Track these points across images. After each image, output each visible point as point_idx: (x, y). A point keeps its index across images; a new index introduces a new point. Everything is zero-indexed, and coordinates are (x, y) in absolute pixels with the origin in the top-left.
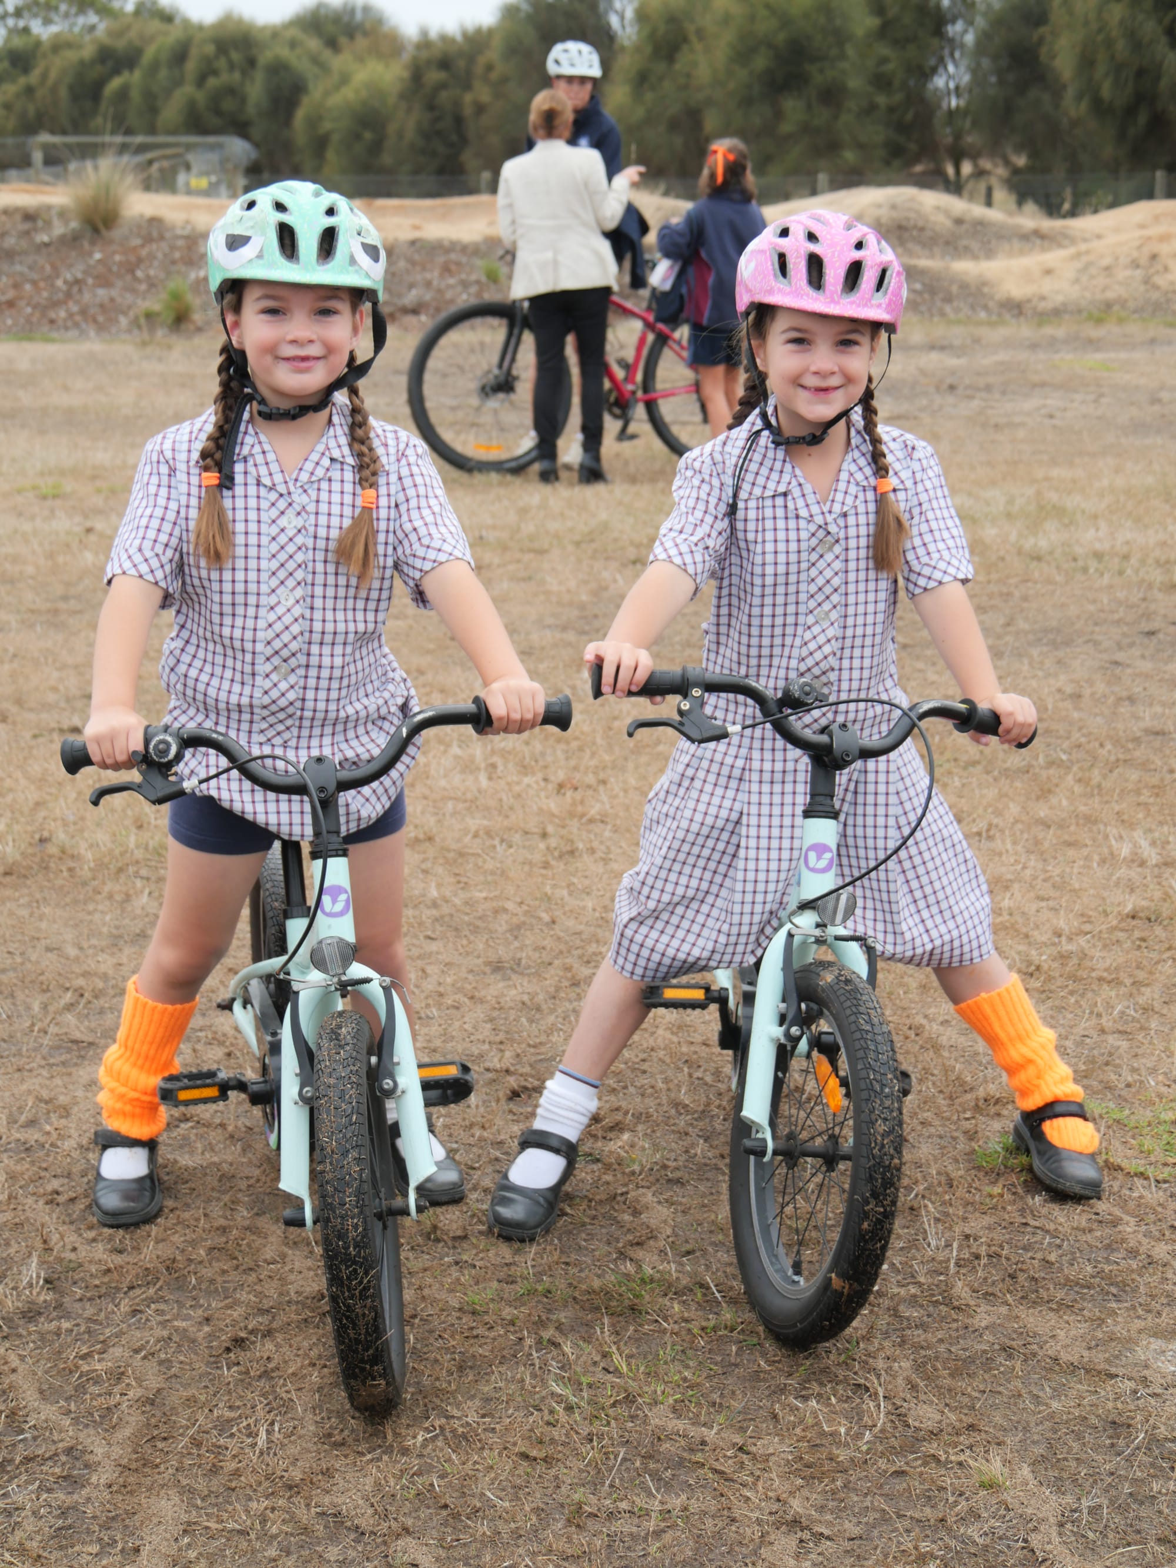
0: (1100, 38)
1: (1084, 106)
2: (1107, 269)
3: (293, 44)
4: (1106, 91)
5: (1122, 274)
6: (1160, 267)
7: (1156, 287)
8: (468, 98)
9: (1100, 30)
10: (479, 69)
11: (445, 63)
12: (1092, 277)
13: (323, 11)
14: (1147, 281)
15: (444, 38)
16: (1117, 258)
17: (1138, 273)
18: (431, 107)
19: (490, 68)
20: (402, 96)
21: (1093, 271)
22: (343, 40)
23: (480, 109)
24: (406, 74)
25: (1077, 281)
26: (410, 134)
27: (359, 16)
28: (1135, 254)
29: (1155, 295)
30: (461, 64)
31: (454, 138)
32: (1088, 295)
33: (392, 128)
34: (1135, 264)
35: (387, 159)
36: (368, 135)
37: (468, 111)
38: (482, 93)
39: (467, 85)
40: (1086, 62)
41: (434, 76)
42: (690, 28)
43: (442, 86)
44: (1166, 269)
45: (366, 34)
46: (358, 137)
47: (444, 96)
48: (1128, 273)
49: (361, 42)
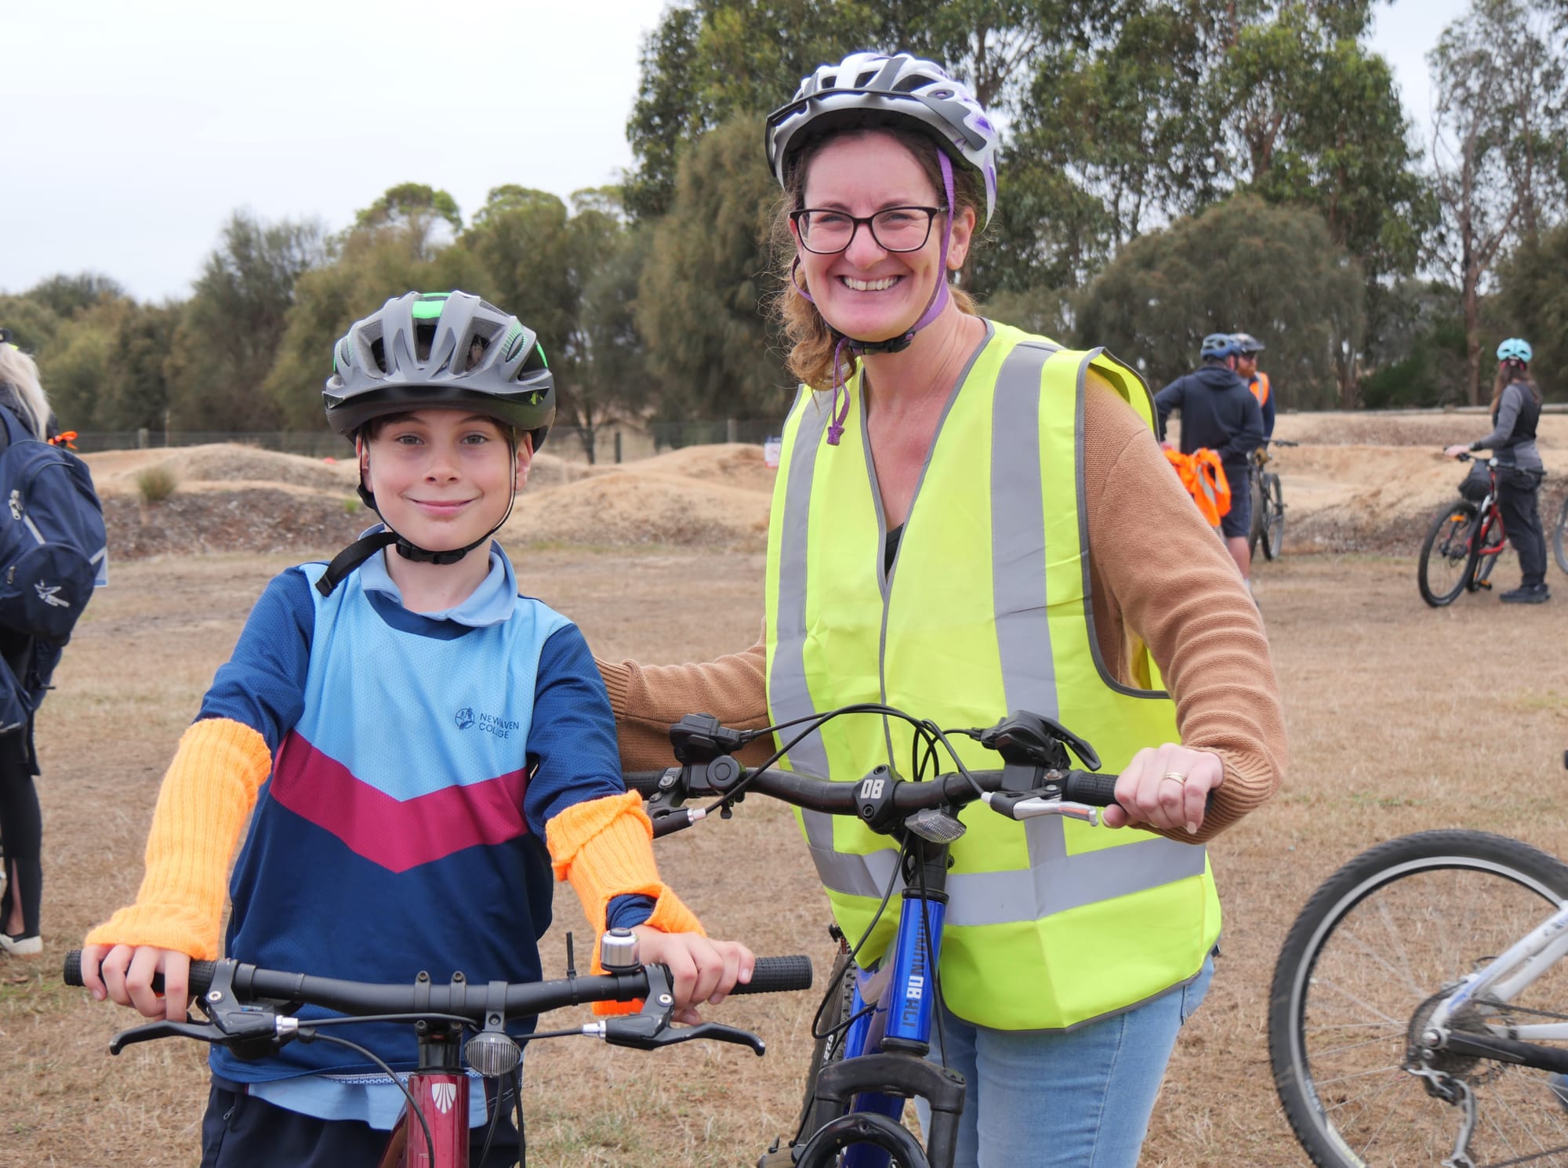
0: (673, 310)
1: (665, 365)
2: (565, 506)
3: (27, 313)
4: (681, 353)
5: (576, 510)
6: (606, 504)
7: (602, 520)
8: (167, 362)
9: (673, 303)
10: (176, 337)
11: (150, 332)
12: (553, 513)
13: (61, 283)
14: (594, 516)
15: (149, 308)
16: (574, 498)
17: (588, 509)
18: (137, 370)
19: (185, 336)
20: (112, 360)
21: (554, 508)
22: (78, 309)
23: (177, 371)
24: (115, 341)
25: (540, 516)
26: (118, 394)
27: (95, 287)
28: (589, 494)
29: (599, 527)
30: (164, 332)
31: (158, 397)
32: (546, 527)
33: (103, 388)
34: (587, 502)
35: (98, 416)
36: (83, 395)
37: (167, 373)
38: (179, 358)
39: (167, 350)
40: (664, 328)
41: (140, 343)
42: (349, 302)
43: (147, 351)
44: (611, 505)
45: (99, 304)
46: (75, 396)
47: (147, 360)
48: (581, 509)
49: (95, 311)
